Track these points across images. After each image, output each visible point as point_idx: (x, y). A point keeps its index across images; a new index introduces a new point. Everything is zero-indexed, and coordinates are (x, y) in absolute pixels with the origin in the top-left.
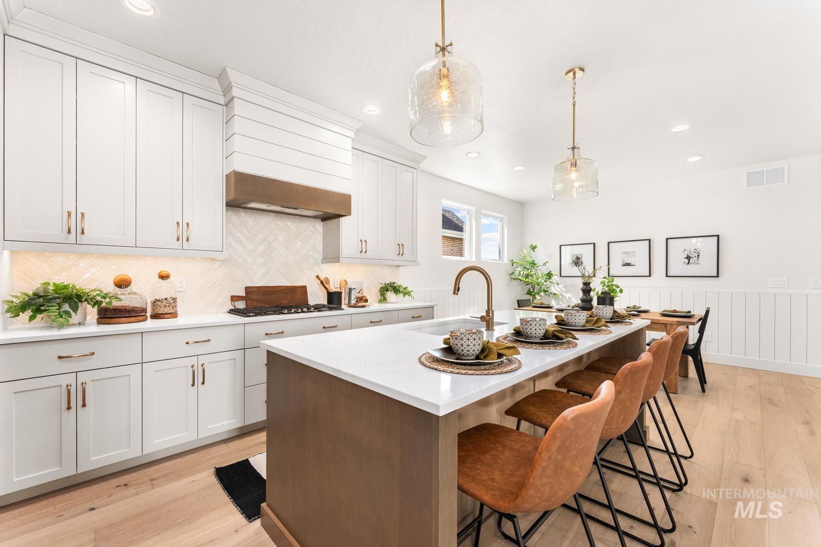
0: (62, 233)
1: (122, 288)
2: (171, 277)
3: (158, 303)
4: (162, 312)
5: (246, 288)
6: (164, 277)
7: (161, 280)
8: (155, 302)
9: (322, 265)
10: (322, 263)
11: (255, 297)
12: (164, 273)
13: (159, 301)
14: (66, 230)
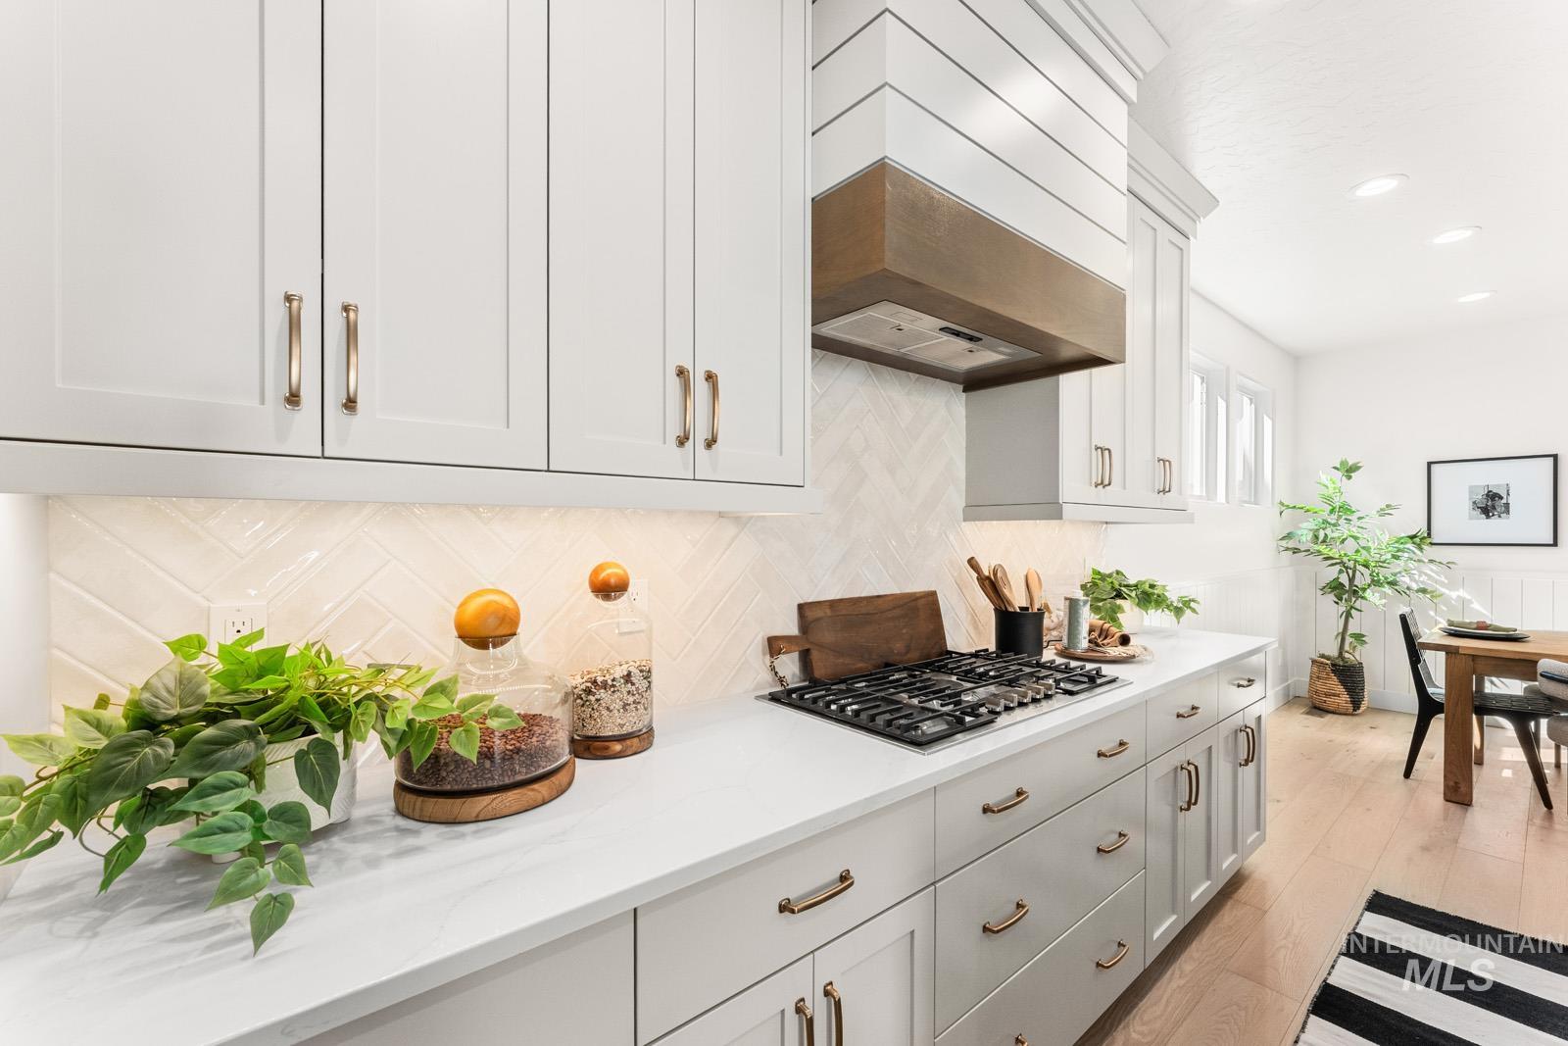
0: (263, 402)
1: (487, 648)
2: (630, 589)
3: (602, 694)
4: (617, 732)
5: (802, 608)
6: (608, 589)
7: (600, 601)
8: (588, 691)
9: (964, 524)
10: (964, 521)
11: (827, 636)
12: (610, 574)
13: (605, 686)
14: (276, 391)
